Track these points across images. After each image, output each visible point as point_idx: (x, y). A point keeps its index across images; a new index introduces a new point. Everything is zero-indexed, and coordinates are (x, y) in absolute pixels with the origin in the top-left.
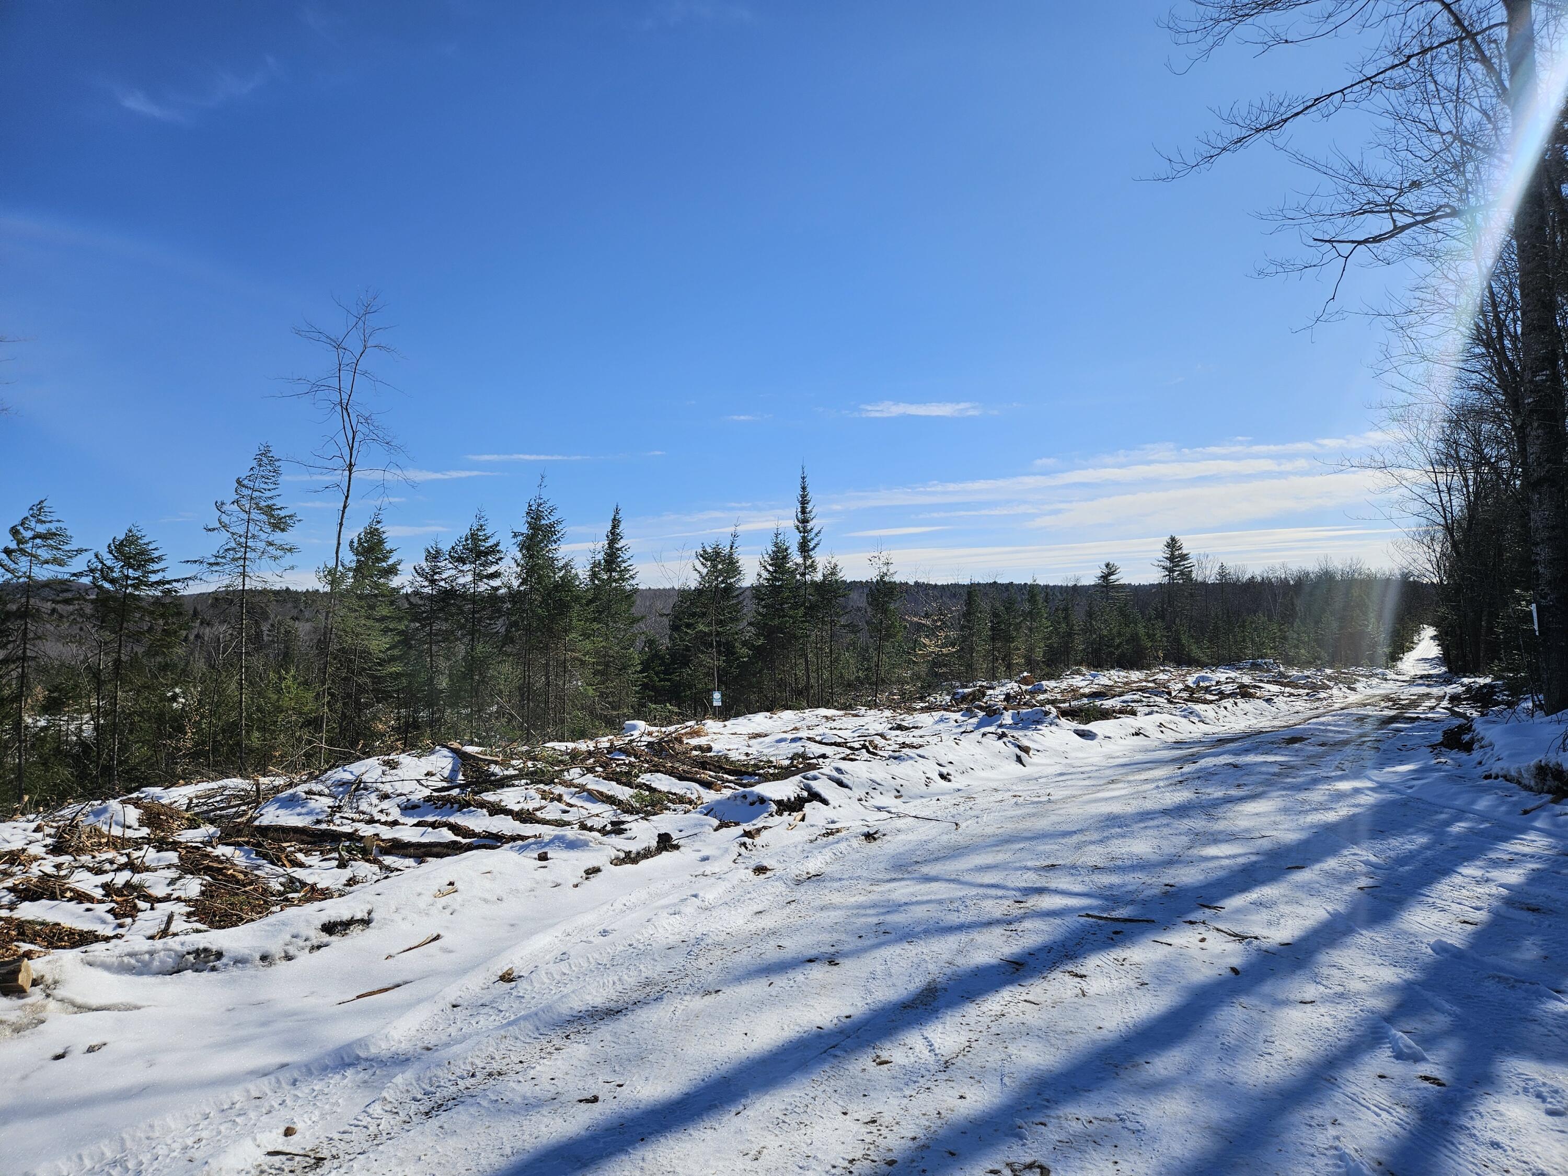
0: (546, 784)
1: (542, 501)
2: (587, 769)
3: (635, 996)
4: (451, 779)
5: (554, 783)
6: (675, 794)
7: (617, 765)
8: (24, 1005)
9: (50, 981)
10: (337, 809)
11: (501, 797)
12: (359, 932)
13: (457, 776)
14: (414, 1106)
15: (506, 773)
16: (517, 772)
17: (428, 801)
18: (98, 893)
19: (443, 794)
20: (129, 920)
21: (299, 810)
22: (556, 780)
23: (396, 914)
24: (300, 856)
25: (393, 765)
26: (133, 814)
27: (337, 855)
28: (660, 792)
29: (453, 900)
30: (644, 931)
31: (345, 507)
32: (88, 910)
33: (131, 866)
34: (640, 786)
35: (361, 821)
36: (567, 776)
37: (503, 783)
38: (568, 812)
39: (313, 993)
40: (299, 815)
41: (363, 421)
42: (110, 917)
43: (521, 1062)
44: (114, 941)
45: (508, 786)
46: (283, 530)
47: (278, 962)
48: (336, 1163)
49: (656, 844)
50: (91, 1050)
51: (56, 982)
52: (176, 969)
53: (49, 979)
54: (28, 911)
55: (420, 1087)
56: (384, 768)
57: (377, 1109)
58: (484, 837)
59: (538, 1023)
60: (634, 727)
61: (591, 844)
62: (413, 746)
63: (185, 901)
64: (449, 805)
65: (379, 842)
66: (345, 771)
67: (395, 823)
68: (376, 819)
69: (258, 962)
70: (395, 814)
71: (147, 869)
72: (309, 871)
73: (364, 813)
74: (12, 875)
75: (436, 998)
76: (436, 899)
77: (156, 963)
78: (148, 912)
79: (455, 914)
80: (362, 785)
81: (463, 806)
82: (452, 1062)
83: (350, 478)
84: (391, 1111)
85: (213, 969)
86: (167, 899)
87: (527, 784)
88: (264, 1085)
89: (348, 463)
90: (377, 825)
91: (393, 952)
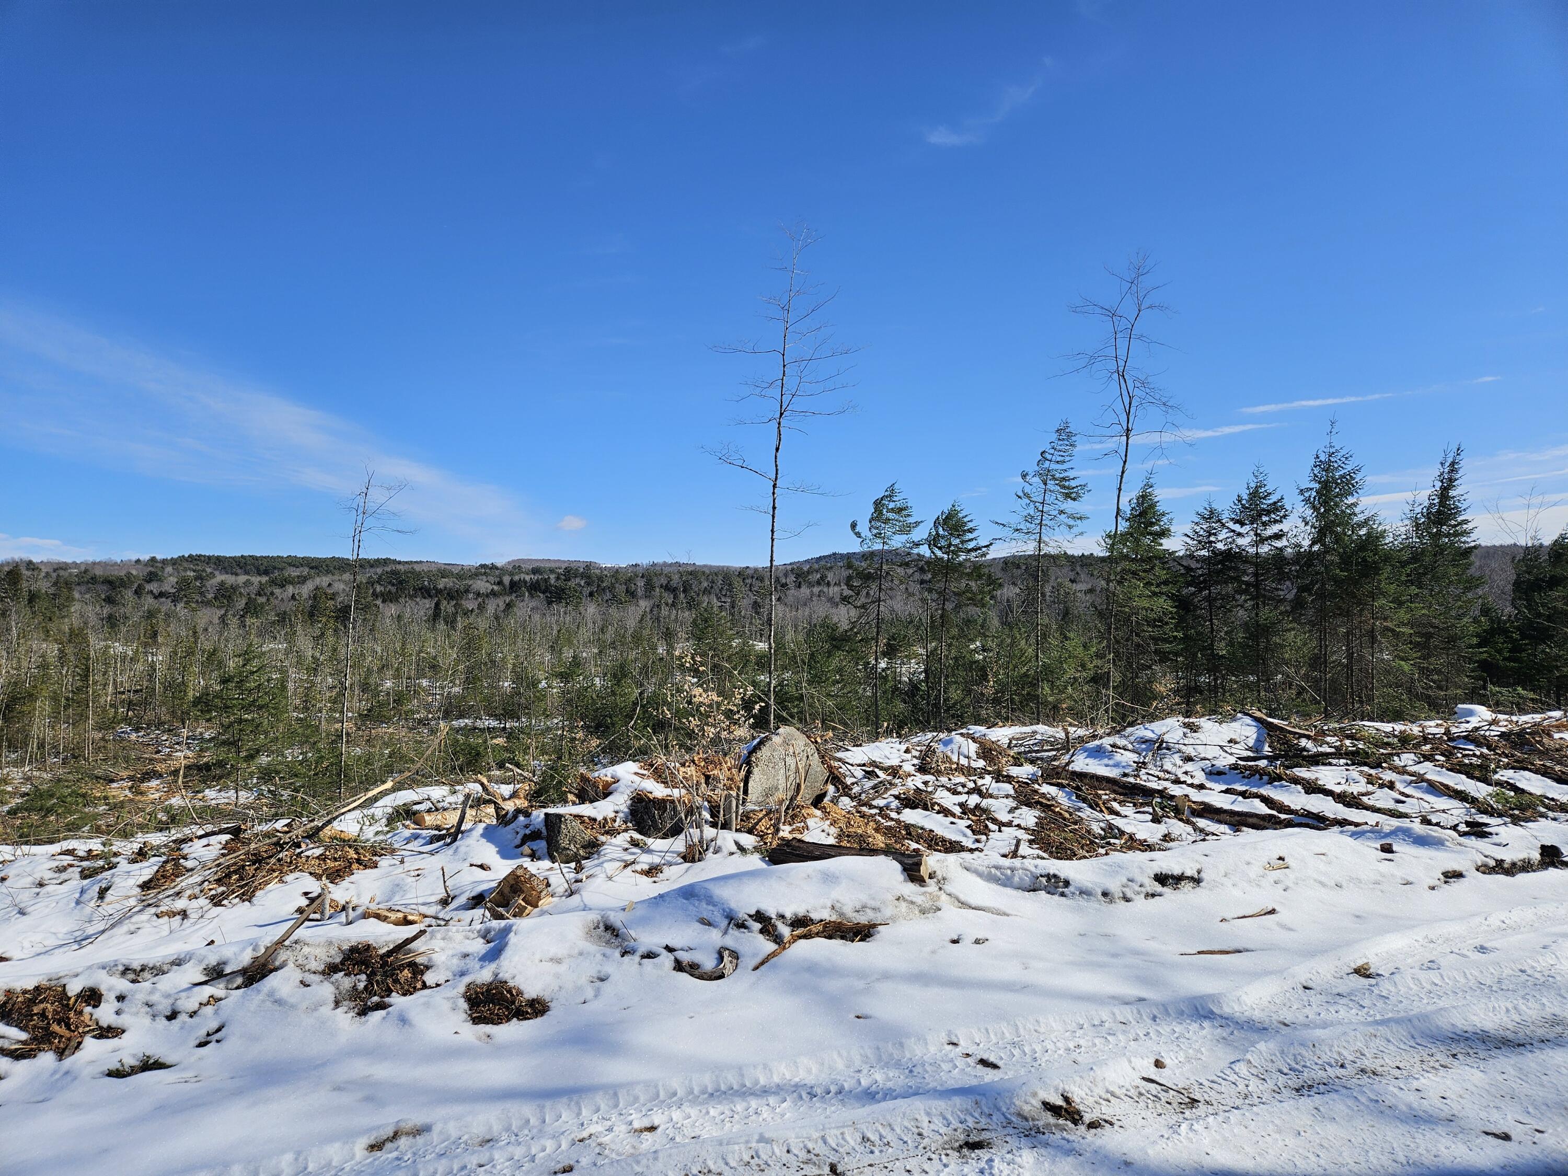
0: (1372, 768)
1: (1332, 450)
2: (1424, 756)
3: (1540, 1032)
4: (1256, 748)
5: (1382, 767)
6: (1553, 799)
7: (1464, 756)
8: (925, 892)
9: (940, 877)
10: (1141, 765)
11: (1317, 775)
12: (1190, 888)
13: (1263, 747)
14: (1282, 1080)
15: (1320, 749)
16: (1333, 750)
17: (1233, 769)
18: (957, 810)
19: (1250, 763)
20: (983, 838)
21: (1106, 761)
22: (1384, 765)
23: (1225, 879)
24: (1115, 805)
25: (1194, 728)
26: (973, 747)
27: (1151, 810)
28: (1531, 794)
29: (1287, 877)
30: (1540, 959)
31: (1123, 472)
32: (952, 823)
33: (977, 790)
34: (1499, 784)
35: (1167, 780)
36: (1396, 761)
37: (1317, 760)
38: (1403, 802)
39: (1153, 938)
40: (1107, 766)
41: (1139, 385)
42: (969, 832)
43: (1398, 1068)
44: (977, 853)
45: (1324, 764)
46: (1074, 499)
47: (1118, 901)
48: (1210, 1109)
49: (1538, 857)
50: (977, 942)
51: (944, 879)
52: (1032, 888)
53: (939, 874)
54: (911, 816)
55: (1284, 1060)
56: (1185, 730)
57: (1242, 1068)
58: (1302, 815)
59: (1412, 1030)
60: (1471, 713)
61: (1447, 843)
62: (1213, 712)
63: (1025, 829)
64: (1257, 776)
65: (1190, 803)
66: (1146, 729)
67: (1201, 787)
68: (1182, 780)
69: (1100, 897)
70: (1200, 778)
71: (991, 796)
72: (1124, 820)
73: (1169, 773)
74: (896, 785)
75: (1285, 974)
76: (1267, 872)
77: (1016, 879)
78: (997, 833)
79: (1289, 891)
80: (1164, 745)
81: (1274, 779)
82: (1317, 1045)
83: (1127, 443)
84: (1257, 1076)
85: (1063, 894)
86: (1009, 824)
87: (1347, 764)
88: (1127, 1013)
89: (1125, 428)
90: (1184, 786)
91: (1228, 916)
